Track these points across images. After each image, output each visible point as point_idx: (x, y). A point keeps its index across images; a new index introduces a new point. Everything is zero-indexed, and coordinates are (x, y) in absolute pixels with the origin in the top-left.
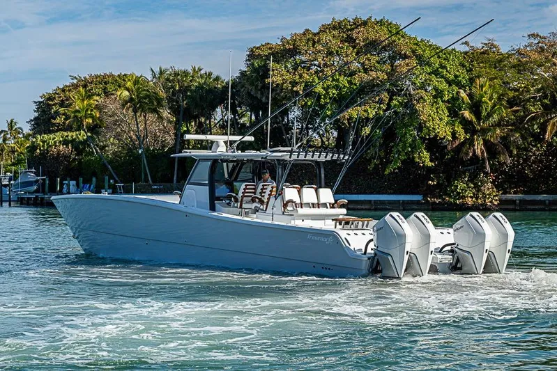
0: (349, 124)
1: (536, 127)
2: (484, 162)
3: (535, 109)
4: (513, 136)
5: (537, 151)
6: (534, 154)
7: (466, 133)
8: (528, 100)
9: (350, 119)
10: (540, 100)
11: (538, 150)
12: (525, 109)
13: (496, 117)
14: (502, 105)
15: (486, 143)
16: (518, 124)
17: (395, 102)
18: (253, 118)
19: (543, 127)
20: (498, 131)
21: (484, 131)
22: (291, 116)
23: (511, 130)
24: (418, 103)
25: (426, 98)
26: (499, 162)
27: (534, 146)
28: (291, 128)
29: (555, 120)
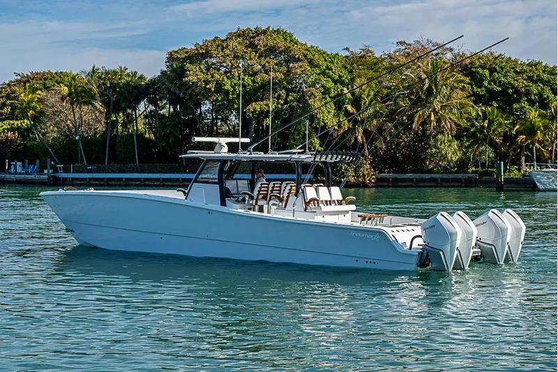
0: (253, 116)
1: (404, 118)
2: (363, 145)
3: (404, 104)
4: (387, 125)
5: (405, 139)
7: (349, 123)
8: (398, 96)
9: (255, 111)
10: (408, 96)
11: (407, 137)
12: (396, 104)
13: (371, 110)
14: (377, 100)
15: (365, 131)
16: (391, 116)
17: (290, 97)
18: (172, 110)
19: (411, 118)
20: (375, 122)
21: (363, 122)
22: (204, 108)
23: (385, 121)
24: (310, 98)
25: (316, 94)
26: (376, 147)
27: (403, 134)
28: (203, 119)
29: (421, 113)
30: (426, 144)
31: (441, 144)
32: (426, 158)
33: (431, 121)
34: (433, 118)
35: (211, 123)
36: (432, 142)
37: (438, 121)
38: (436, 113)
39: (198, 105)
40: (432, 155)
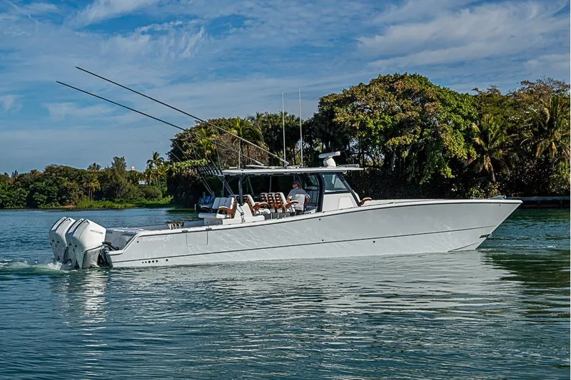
0: (393, 149)
1: (528, 148)
2: (491, 172)
3: (527, 135)
4: (512, 155)
5: (530, 165)
6: (528, 168)
7: (478, 153)
8: (523, 129)
9: (394, 145)
10: (531, 129)
11: (531, 165)
12: (521, 136)
13: (498, 142)
14: (503, 133)
15: (493, 160)
16: (516, 146)
17: (425, 133)
18: (324, 146)
19: (534, 148)
20: (501, 152)
21: (490, 152)
22: (351, 145)
23: (511, 151)
24: (442, 133)
25: (448, 129)
26: (503, 174)
27: (527, 162)
28: (351, 154)
29: (543, 143)
30: (549, 170)
31: (562, 170)
32: (549, 183)
33: (552, 150)
34: (554, 146)
35: (359, 156)
36: (554, 168)
37: (560, 149)
38: (557, 143)
39: (347, 142)
40: (554, 179)
